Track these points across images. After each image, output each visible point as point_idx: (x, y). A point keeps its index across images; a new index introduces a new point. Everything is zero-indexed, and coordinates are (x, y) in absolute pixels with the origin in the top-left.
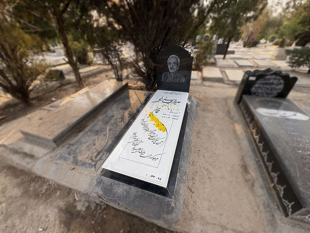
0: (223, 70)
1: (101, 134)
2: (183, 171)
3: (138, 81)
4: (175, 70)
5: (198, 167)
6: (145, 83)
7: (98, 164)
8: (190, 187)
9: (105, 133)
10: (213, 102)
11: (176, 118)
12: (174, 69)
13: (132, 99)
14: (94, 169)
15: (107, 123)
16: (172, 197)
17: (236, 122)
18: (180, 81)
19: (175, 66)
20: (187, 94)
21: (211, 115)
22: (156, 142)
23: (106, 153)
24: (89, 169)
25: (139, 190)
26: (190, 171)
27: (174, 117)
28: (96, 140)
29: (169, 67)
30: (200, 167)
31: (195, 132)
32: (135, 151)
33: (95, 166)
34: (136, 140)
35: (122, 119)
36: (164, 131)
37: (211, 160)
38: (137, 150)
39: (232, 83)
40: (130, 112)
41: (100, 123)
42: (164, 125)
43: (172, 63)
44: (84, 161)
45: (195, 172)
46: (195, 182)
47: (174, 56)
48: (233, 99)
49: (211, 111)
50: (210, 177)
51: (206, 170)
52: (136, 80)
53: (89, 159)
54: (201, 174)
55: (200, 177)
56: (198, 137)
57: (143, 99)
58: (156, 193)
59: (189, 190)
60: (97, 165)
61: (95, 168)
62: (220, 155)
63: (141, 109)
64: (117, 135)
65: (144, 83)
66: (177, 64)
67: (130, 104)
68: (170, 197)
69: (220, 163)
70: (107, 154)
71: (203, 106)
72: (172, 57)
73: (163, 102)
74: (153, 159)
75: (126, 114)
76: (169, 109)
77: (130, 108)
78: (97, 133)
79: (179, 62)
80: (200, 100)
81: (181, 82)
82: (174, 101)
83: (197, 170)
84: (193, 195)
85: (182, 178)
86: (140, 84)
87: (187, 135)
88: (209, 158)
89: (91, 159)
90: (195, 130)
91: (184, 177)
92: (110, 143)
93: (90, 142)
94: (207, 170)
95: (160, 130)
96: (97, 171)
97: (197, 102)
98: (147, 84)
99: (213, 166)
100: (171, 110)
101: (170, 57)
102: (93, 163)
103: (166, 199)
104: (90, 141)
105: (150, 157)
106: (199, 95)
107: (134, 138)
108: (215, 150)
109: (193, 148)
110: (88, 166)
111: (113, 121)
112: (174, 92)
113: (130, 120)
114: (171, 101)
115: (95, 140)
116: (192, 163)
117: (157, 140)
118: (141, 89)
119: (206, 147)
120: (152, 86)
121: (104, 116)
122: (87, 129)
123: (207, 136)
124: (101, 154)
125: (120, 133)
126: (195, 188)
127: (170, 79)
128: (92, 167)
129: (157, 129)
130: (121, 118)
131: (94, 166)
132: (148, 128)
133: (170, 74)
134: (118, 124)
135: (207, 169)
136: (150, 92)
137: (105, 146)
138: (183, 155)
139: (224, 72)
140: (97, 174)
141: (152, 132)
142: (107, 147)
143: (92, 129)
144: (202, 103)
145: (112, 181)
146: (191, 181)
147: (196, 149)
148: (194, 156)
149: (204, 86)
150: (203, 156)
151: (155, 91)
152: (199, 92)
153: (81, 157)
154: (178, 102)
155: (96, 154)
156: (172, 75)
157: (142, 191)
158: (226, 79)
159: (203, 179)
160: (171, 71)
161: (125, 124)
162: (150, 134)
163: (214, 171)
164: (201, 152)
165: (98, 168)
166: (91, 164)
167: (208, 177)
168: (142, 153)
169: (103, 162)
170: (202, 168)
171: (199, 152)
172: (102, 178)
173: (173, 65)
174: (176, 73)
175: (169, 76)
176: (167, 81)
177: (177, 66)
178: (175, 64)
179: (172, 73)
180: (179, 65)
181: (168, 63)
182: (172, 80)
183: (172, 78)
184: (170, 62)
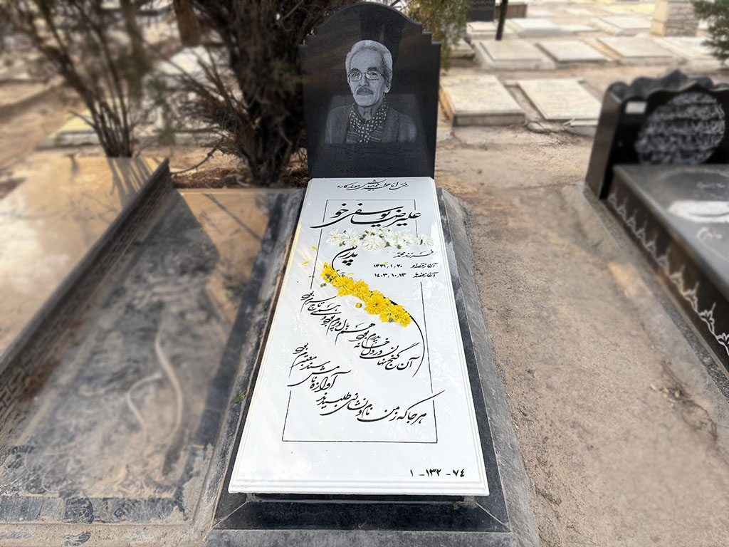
0: (510, 82)
1: (146, 384)
2: (506, 444)
4: (377, 96)
5: (542, 423)
7: (184, 492)
8: (541, 487)
9: (157, 376)
10: (516, 201)
11: (426, 270)
12: (372, 93)
13: (213, 225)
14: (181, 514)
15: (147, 335)
16: (506, 525)
17: (612, 258)
18: (398, 137)
19: (377, 82)
20: (428, 184)
21: (524, 249)
22: (395, 363)
23: (202, 447)
24: (159, 522)
25: (389, 536)
26: (524, 440)
27: (419, 271)
28: (132, 407)
29: (353, 86)
30: (549, 422)
31: (494, 314)
32: (330, 408)
33: (178, 501)
34: (317, 370)
35: (207, 308)
36: (405, 323)
37: (575, 393)
38: (340, 404)
39: (556, 127)
40: (229, 278)
41: (115, 340)
42: (395, 304)
43: (363, 69)
44: (121, 496)
45: (540, 439)
46: (552, 469)
47: (368, 43)
48: (582, 184)
49: (521, 235)
50: (590, 442)
51: (573, 427)
53: (138, 483)
54: (559, 442)
55: (562, 451)
56: (509, 329)
57: (258, 218)
58: (450, 529)
59: (541, 497)
60: (184, 499)
61: (182, 510)
62: (596, 371)
63: (267, 261)
64: (214, 373)
66: (385, 75)
67: (212, 248)
68: (501, 528)
69: (606, 396)
70: (205, 449)
71: (486, 221)
72: (363, 48)
73: (352, 222)
74: (409, 418)
75: (216, 288)
76: (388, 244)
77: (223, 264)
78: (122, 380)
79: (390, 66)
80: (470, 202)
82: (394, 213)
83: (544, 434)
84: (560, 509)
85: (511, 467)
87: (474, 326)
88: (568, 389)
89: (149, 481)
90: (490, 305)
91: (515, 461)
92: (200, 407)
93: (108, 424)
94: (574, 425)
95: (391, 320)
96: (194, 519)
97: (465, 210)
99: (590, 410)
100: (399, 247)
101: (355, 49)
102: (168, 495)
103: (491, 539)
104: (107, 417)
105: (393, 414)
106: (458, 183)
107: (306, 364)
108: (579, 360)
109: (506, 368)
110: (145, 510)
111: (168, 325)
112: (378, 179)
113: (243, 307)
114: (384, 215)
115: (126, 410)
116: (519, 416)
117: (395, 354)
119: (547, 356)
120: (278, 166)
121: (117, 310)
122: (64, 377)
123: (538, 321)
124: (184, 457)
125: (223, 363)
126: (559, 488)
127: (361, 132)
128: (170, 510)
129: (374, 318)
130: (203, 308)
131: (176, 503)
132: (342, 321)
133: (356, 111)
134: (201, 331)
135: (574, 423)
136: (277, 192)
137: (185, 424)
138: (489, 394)
139: (518, 87)
140: (201, 528)
141: (363, 333)
142: (197, 423)
143: (89, 373)
144: (479, 210)
146: (539, 470)
147: (517, 369)
148: (520, 392)
149: (466, 146)
150: (549, 387)
151: (300, 181)
152: (456, 173)
153: (101, 485)
154: (410, 217)
155: (158, 460)
156: (368, 117)
157: (401, 537)
158: (533, 115)
159: (573, 454)
160: (361, 100)
161: (229, 328)
162: (361, 341)
163: (596, 424)
164: (535, 374)
165: (195, 507)
166: (161, 501)
167: (584, 444)
168: (362, 409)
169: (202, 482)
170: (558, 424)
171: (530, 376)
172: (229, 536)
173: (368, 76)
174: (380, 108)
175: (353, 122)
176: (348, 140)
177: (382, 79)
178: (374, 74)
179: (365, 107)
180: (391, 77)
181: (348, 71)
182: (366, 137)
183: (366, 127)
184: (355, 67)
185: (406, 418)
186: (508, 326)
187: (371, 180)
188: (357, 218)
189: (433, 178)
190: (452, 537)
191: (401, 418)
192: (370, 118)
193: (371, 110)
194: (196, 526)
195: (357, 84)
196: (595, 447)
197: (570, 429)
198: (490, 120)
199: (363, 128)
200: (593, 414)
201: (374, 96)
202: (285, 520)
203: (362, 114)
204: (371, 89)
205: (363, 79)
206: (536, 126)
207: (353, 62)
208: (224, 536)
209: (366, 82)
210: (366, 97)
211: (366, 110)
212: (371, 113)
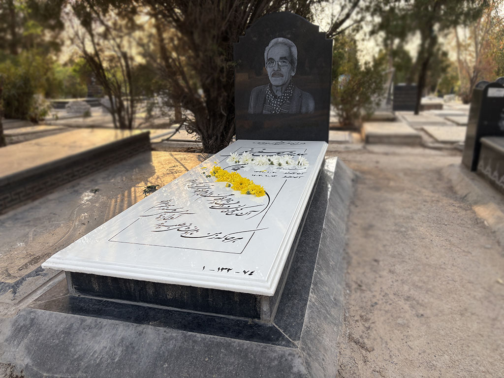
0: (416, 127)
1: (51, 225)
2: (328, 295)
4: (286, 78)
5: (376, 293)
7: (24, 283)
8: (356, 336)
10: (401, 175)
11: (295, 175)
12: (283, 76)
18: (301, 109)
19: (286, 68)
21: (398, 196)
22: (236, 212)
25: (174, 335)
27: (288, 175)
28: (31, 234)
29: (269, 70)
30: (383, 294)
32: (163, 228)
34: (169, 211)
36: (260, 195)
37: (416, 278)
38: (172, 227)
40: (152, 184)
43: (277, 58)
45: (369, 303)
46: (373, 325)
47: (281, 39)
49: (398, 190)
50: (421, 312)
51: (407, 300)
54: (388, 308)
55: (389, 314)
59: (353, 344)
60: (21, 287)
61: (14, 293)
62: (443, 266)
66: (292, 62)
68: (288, 344)
69: (448, 283)
71: (372, 182)
72: (276, 44)
73: (252, 155)
74: (226, 239)
76: (272, 164)
77: (154, 178)
79: (296, 56)
80: (363, 173)
81: (304, 110)
82: (287, 153)
83: (375, 301)
84: (370, 356)
85: (327, 311)
88: (410, 274)
89: (5, 273)
94: (408, 299)
95: (248, 193)
96: (20, 302)
97: (356, 175)
99: (428, 291)
101: (271, 44)
102: (11, 281)
104: (9, 237)
105: (213, 236)
106: (358, 166)
107: (163, 208)
108: (427, 258)
109: (354, 257)
112: (284, 141)
114: (279, 154)
115: (25, 235)
116: (354, 286)
117: (239, 209)
118: (190, 151)
119: (396, 253)
121: (66, 192)
126: (375, 339)
128: (5, 291)
129: (236, 192)
131: (13, 287)
132: (209, 192)
133: (271, 90)
137: (60, 246)
139: (422, 129)
141: (221, 197)
143: (19, 216)
144: (368, 177)
145: (73, 320)
146: (359, 324)
147: (364, 258)
149: (372, 153)
150: (391, 272)
154: (298, 155)
156: (279, 94)
158: (429, 140)
159: (399, 317)
160: (275, 81)
162: (216, 201)
163: (432, 300)
164: (381, 263)
165: (27, 294)
166: (3, 284)
167: (414, 313)
168: (189, 232)
170: (391, 296)
171: (375, 264)
173: (280, 63)
174: (288, 87)
175: (268, 97)
176: (264, 111)
177: (290, 66)
178: (284, 62)
179: (277, 86)
180: (296, 64)
181: (266, 60)
182: (277, 109)
183: (277, 101)
184: (271, 57)
185: (223, 239)
186: (367, 234)
189: (328, 143)
190: (235, 344)
191: (219, 238)
192: (280, 95)
193: (282, 88)
194: (18, 306)
195: (272, 69)
196: (425, 316)
197: (403, 301)
199: (276, 102)
200: (431, 294)
201: (284, 78)
202: (89, 310)
203: (275, 92)
204: (282, 73)
205: (276, 65)
206: (431, 145)
207: (269, 54)
208: (32, 314)
209: (278, 68)
210: (278, 79)
211: (278, 88)
212: (281, 91)
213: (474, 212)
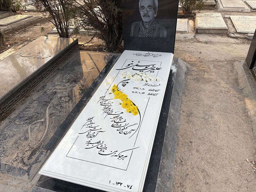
0: (226, 16)
1: (38, 122)
2: (166, 174)
3: (94, 37)
4: (151, 18)
5: (189, 167)
6: (106, 40)
7: (32, 168)
9: (43, 120)
10: (212, 66)
11: (154, 92)
12: (149, 17)
13: (86, 65)
14: (28, 177)
15: (46, 104)
17: (247, 96)
18: (159, 35)
19: (151, 12)
20: (172, 55)
21: (208, 87)
22: (124, 131)
23: (46, 151)
24: (20, 178)
26: (177, 173)
27: (151, 92)
28: (29, 131)
29: (142, 13)
30: (192, 167)
31: (185, 114)
32: (90, 146)
33: (28, 171)
34: (92, 129)
35: (70, 96)
36: (136, 113)
37: (208, 156)
38: (95, 145)
39: (242, 36)
40: (83, 86)
41: (35, 104)
42: (135, 105)
43: (146, 6)
44: (11, 164)
45: (185, 174)
46: (185, 190)
48: (243, 61)
49: (209, 81)
50: (208, 181)
51: (202, 172)
52: (91, 35)
53: (18, 161)
54: (193, 177)
55: (193, 182)
56: (188, 122)
57: (102, 65)
60: (31, 171)
61: (29, 175)
62: (222, 147)
63: (99, 81)
64: (62, 122)
65: (103, 40)
66: (155, 9)
67: (82, 74)
69: (223, 160)
70: (47, 152)
71: (195, 73)
73: (133, 69)
74: (119, 157)
75: (77, 90)
76: (143, 80)
77: (83, 80)
78: (31, 120)
79: (157, 5)
80: (191, 65)
81: (161, 36)
82: (151, 67)
83: (187, 172)
85: (165, 185)
86: (97, 41)
87: (171, 118)
88: (206, 153)
89: (22, 161)
90: (184, 110)
91: (168, 183)
92: (52, 135)
93: (19, 136)
95: (130, 112)
96: (32, 180)
97: (188, 68)
98: (108, 41)
99: (213, 165)
100: (147, 81)
102: (26, 168)
104: (20, 133)
105: (114, 154)
106: (190, 57)
107: (89, 125)
108: (216, 141)
109: (181, 139)
110: (17, 172)
111: (55, 101)
112: (150, 52)
113: (83, 98)
114: (146, 67)
115: (27, 132)
116: (179, 161)
117: (126, 127)
118: (99, 49)
119: (201, 136)
120: (117, 44)
121: (41, 93)
122: (13, 116)
123: (203, 120)
124: (38, 153)
125: (66, 119)
127: (144, 32)
128: (25, 174)
129: (124, 110)
131: (27, 171)
132: (111, 109)
133: (143, 24)
134: (64, 105)
135: (203, 170)
136: (113, 54)
137: (44, 141)
138: (166, 150)
139: (230, 18)
140: (33, 184)
141: (117, 116)
142: (48, 141)
143: (21, 115)
144: (194, 68)
146: (179, 189)
147: (186, 140)
148: (183, 151)
149: (199, 42)
150: (197, 151)
151: (121, 51)
152: (190, 52)
153: (6, 159)
154: (157, 69)
155: (29, 153)
156: (147, 27)
158: (233, 30)
159: (197, 185)
160: (145, 19)
161: (75, 105)
162: (114, 119)
163: (214, 172)
164: (193, 144)
165: (34, 175)
166: (23, 170)
167: (204, 181)
168: (102, 149)
169: (40, 165)
170: (195, 169)
171: (190, 144)
172: (40, 190)
173: (148, 9)
174: (152, 23)
175: (141, 28)
176: (139, 35)
177: (153, 11)
178: (151, 8)
179: (146, 22)
180: (157, 10)
181: (140, 7)
182: (146, 35)
183: (146, 31)
184: (143, 5)
185: (118, 157)
186: (189, 120)
187: (147, 52)
188: (136, 68)
189: (173, 54)
191: (116, 156)
192: (148, 27)
193: (149, 23)
194: (32, 182)
195: (143, 12)
196: (209, 184)
197: (200, 173)
198: (212, 31)
199: (145, 31)
200: (214, 167)
201: (150, 18)
203: (145, 25)
204: (149, 15)
205: (146, 10)
206: (232, 35)
207: (142, 3)
208: (38, 189)
209: (147, 12)
210: (147, 18)
211: (147, 23)
212: (149, 25)
213: (245, 103)
